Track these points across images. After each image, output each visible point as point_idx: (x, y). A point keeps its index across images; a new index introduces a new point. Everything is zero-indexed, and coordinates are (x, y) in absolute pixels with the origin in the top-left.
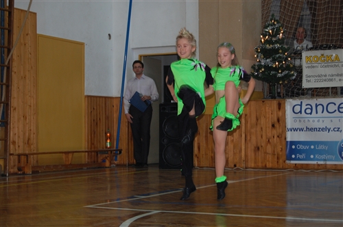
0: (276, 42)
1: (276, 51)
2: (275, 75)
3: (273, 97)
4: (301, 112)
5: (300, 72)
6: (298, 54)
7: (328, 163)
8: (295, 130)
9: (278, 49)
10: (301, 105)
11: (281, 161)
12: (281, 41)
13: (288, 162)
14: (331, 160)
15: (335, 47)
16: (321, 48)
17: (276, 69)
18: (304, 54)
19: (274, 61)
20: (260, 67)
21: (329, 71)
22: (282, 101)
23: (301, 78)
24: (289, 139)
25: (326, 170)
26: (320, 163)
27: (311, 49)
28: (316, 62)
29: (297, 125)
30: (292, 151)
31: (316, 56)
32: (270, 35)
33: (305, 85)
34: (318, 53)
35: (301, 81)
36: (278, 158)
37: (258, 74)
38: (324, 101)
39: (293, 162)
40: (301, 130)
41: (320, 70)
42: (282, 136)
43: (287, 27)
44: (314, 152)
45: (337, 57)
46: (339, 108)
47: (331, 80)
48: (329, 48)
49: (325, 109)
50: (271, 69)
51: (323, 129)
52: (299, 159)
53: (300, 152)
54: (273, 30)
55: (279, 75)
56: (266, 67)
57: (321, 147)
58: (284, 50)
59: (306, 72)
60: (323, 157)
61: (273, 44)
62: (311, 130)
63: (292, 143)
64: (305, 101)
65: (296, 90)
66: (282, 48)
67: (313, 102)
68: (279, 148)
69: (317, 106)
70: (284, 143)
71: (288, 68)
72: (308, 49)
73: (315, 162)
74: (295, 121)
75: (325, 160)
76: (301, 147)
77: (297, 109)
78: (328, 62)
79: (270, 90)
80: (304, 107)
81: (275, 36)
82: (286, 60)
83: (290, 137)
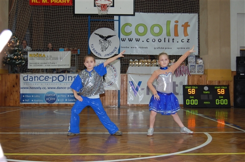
0: (16, 47)
1: (16, 51)
2: (15, 62)
3: (14, 73)
4: (27, 80)
5: (27, 61)
6: (26, 53)
7: (40, 103)
8: (25, 88)
9: (17, 50)
10: (27, 77)
11: (17, 103)
12: (18, 46)
13: (21, 103)
14: (41, 102)
15: (43, 51)
16: (37, 50)
17: (15, 59)
18: (29, 53)
19: (14, 55)
20: (8, 58)
21: (40, 61)
22: (18, 74)
23: (27, 64)
24: (21, 93)
25: (39, 106)
26: (36, 103)
27: (32, 51)
28: (35, 57)
29: (25, 86)
30: (23, 98)
31: (34, 54)
32: (12, 43)
33: (29, 67)
34: (36, 53)
35: (27, 65)
36: (16, 101)
37: (6, 62)
38: (38, 75)
39: (23, 103)
40: (28, 88)
41: (36, 61)
42: (18, 91)
43: (21, 40)
44: (34, 98)
45: (44, 55)
46: (45, 78)
47: (41, 65)
48: (41, 51)
49: (39, 78)
50: (13, 59)
51: (37, 88)
52: (26, 102)
53: (27, 98)
54: (14, 41)
55: (17, 62)
56: (10, 58)
57: (36, 96)
58: (19, 51)
59: (29, 61)
60: (38, 101)
61: (14, 47)
62: (32, 88)
63: (23, 94)
64: (30, 75)
65: (25, 69)
66: (18, 50)
67: (33, 75)
68: (17, 96)
69: (35, 77)
70: (19, 94)
71: (21, 59)
72: (30, 51)
73: (34, 103)
74: (25, 84)
75: (38, 102)
76: (27, 96)
77: (26, 78)
78: (40, 57)
79: (12, 69)
80: (29, 78)
81: (15, 44)
82: (20, 55)
83: (22, 91)
